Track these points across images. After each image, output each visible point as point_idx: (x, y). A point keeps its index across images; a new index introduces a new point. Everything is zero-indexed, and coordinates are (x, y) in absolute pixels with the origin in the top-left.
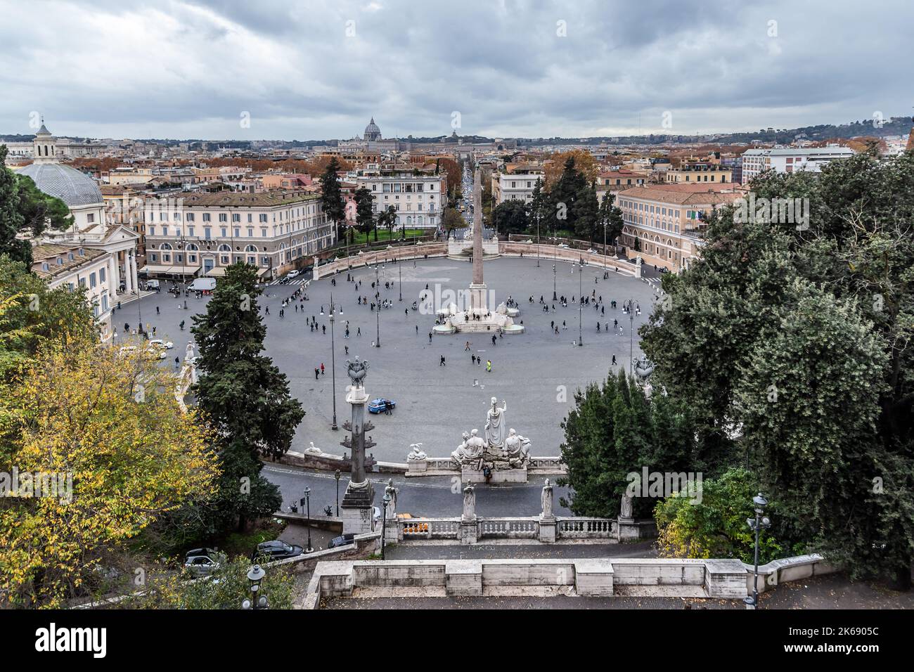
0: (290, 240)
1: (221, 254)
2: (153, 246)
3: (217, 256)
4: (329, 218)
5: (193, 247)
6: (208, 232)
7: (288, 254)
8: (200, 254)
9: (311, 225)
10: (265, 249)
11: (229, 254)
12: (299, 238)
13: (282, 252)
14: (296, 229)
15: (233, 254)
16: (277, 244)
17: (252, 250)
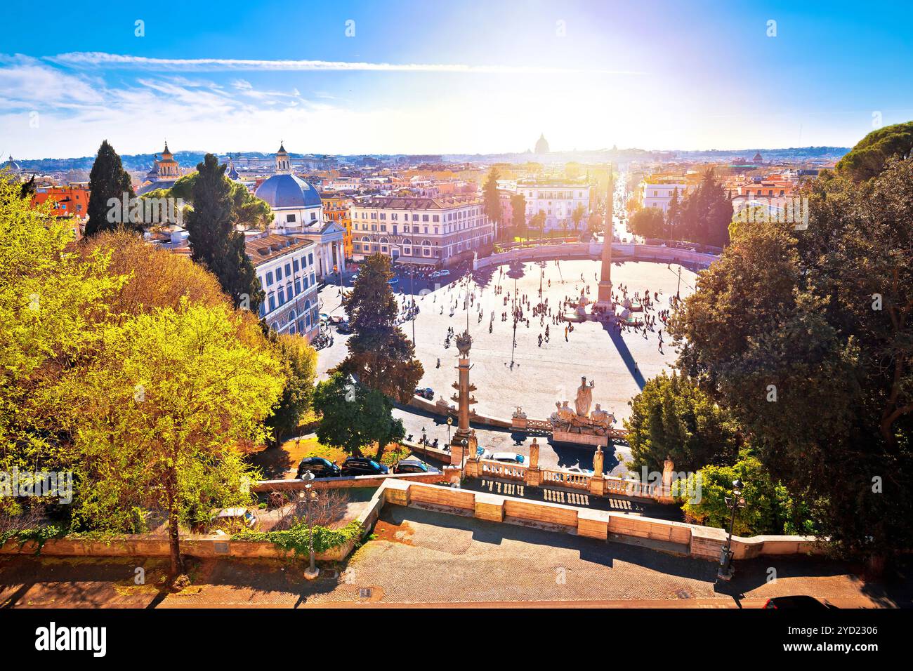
0: (457, 237)
1: (405, 246)
2: (357, 239)
3: (401, 247)
4: (490, 220)
5: (384, 240)
6: (395, 228)
7: (455, 248)
8: (390, 245)
9: (475, 225)
10: (437, 244)
11: (410, 246)
12: (464, 236)
13: (450, 247)
14: (462, 228)
15: (413, 247)
16: (445, 240)
17: (427, 244)
